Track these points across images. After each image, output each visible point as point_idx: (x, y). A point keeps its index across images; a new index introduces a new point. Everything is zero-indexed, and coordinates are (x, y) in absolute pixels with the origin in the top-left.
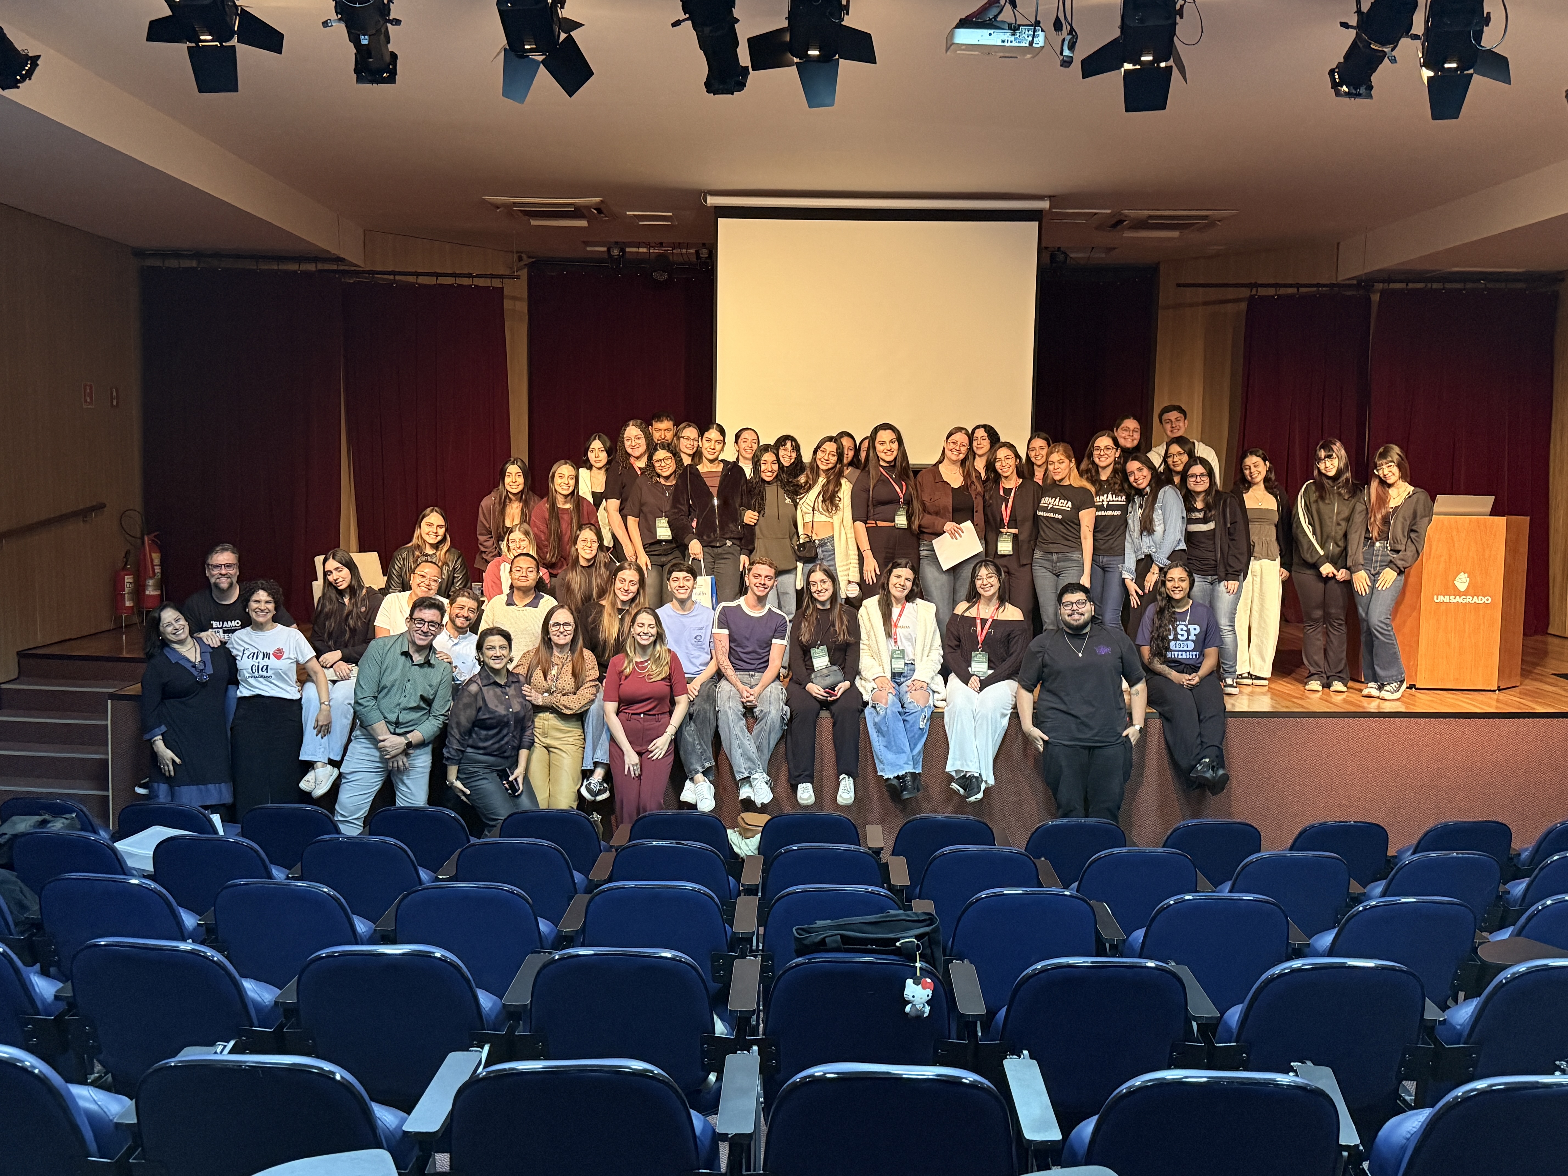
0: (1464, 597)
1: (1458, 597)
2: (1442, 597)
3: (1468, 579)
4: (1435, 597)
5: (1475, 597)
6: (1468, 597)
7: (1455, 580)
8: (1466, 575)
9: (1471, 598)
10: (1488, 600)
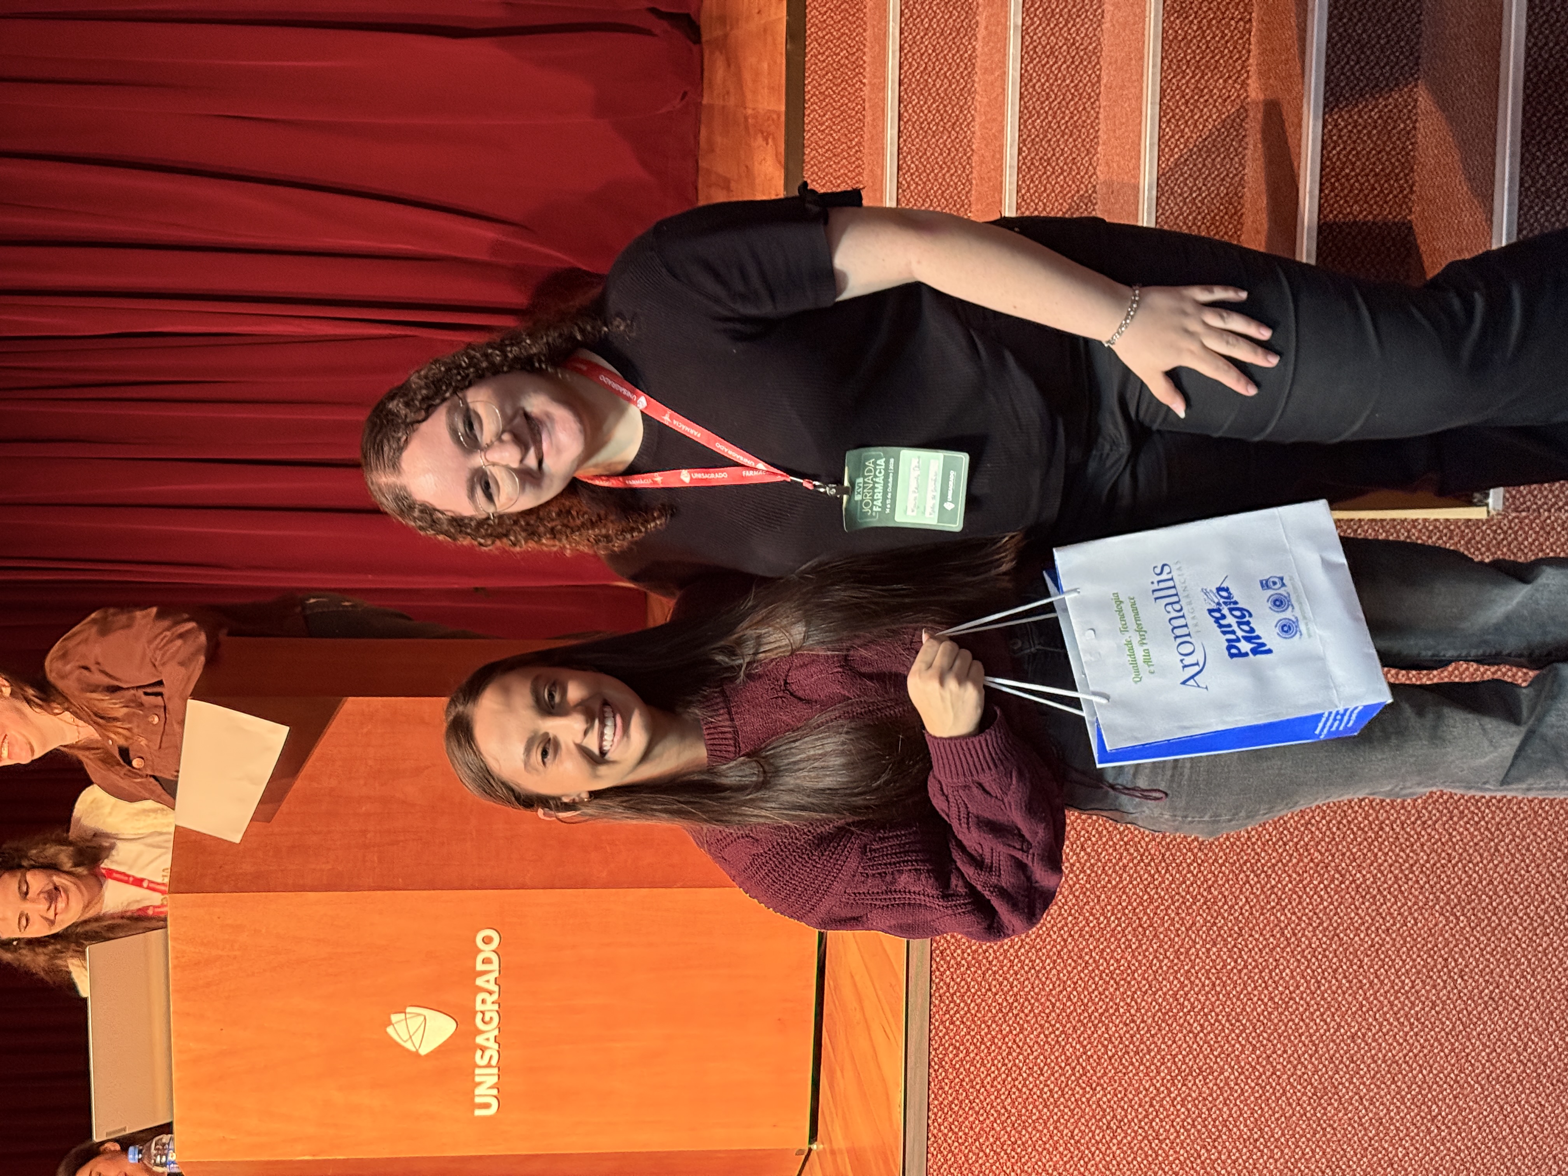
0: (479, 1016)
1: (480, 1040)
2: (478, 1091)
3: (409, 1010)
4: (478, 1112)
5: (480, 982)
6: (479, 1006)
7: (416, 1054)
8: (395, 1018)
9: (480, 997)
10: (487, 940)
